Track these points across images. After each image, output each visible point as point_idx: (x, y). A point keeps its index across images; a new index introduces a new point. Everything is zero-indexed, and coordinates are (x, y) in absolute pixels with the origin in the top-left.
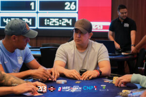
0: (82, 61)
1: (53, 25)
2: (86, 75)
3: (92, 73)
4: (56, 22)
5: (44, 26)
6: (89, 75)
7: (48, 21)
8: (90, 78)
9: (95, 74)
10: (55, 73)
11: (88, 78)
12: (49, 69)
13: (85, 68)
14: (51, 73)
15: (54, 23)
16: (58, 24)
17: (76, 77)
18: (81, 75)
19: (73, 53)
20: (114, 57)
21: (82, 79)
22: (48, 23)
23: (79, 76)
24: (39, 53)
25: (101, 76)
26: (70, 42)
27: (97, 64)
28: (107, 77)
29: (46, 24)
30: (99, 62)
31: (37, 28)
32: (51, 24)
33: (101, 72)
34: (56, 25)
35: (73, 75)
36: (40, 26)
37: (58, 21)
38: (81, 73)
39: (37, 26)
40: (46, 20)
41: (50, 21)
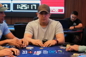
0: (44, 34)
1: (23, 9)
2: (47, 44)
3: (51, 42)
4: (25, 7)
5: (17, 9)
6: (50, 43)
7: (19, 6)
8: (50, 45)
9: (54, 42)
10: (25, 41)
11: (49, 45)
12: (21, 39)
13: (46, 39)
14: (22, 42)
15: (24, 8)
16: (26, 8)
17: (40, 44)
18: (43, 43)
19: (37, 28)
20: (66, 31)
21: (44, 46)
22: (19, 8)
23: (42, 44)
24: (13, 29)
25: (58, 44)
26: (35, 21)
27: (55, 36)
28: (62, 45)
29: (18, 8)
30: (56, 34)
31: (12, 11)
32: (21, 8)
33: (58, 41)
34: (25, 9)
35: (38, 43)
36: (14, 9)
37: (27, 6)
38: (44, 42)
39: (12, 9)
40: (18, 5)
41: (21, 6)
